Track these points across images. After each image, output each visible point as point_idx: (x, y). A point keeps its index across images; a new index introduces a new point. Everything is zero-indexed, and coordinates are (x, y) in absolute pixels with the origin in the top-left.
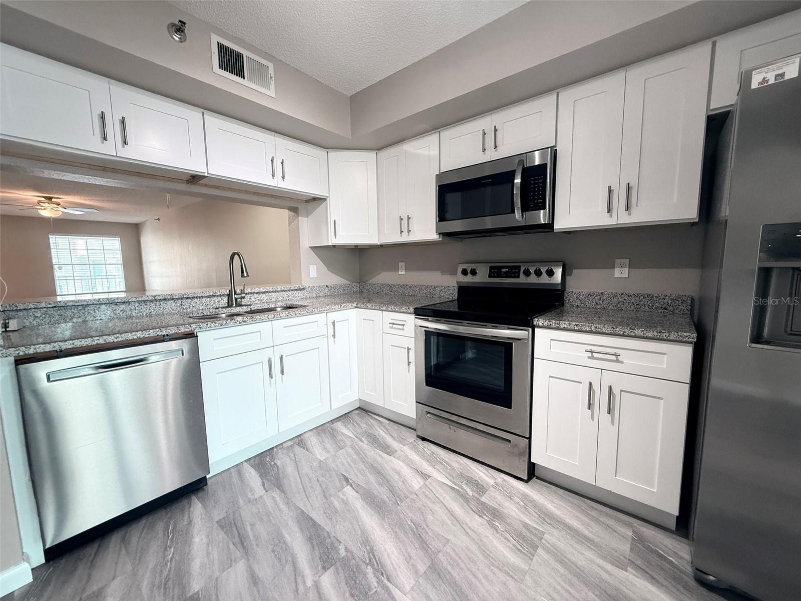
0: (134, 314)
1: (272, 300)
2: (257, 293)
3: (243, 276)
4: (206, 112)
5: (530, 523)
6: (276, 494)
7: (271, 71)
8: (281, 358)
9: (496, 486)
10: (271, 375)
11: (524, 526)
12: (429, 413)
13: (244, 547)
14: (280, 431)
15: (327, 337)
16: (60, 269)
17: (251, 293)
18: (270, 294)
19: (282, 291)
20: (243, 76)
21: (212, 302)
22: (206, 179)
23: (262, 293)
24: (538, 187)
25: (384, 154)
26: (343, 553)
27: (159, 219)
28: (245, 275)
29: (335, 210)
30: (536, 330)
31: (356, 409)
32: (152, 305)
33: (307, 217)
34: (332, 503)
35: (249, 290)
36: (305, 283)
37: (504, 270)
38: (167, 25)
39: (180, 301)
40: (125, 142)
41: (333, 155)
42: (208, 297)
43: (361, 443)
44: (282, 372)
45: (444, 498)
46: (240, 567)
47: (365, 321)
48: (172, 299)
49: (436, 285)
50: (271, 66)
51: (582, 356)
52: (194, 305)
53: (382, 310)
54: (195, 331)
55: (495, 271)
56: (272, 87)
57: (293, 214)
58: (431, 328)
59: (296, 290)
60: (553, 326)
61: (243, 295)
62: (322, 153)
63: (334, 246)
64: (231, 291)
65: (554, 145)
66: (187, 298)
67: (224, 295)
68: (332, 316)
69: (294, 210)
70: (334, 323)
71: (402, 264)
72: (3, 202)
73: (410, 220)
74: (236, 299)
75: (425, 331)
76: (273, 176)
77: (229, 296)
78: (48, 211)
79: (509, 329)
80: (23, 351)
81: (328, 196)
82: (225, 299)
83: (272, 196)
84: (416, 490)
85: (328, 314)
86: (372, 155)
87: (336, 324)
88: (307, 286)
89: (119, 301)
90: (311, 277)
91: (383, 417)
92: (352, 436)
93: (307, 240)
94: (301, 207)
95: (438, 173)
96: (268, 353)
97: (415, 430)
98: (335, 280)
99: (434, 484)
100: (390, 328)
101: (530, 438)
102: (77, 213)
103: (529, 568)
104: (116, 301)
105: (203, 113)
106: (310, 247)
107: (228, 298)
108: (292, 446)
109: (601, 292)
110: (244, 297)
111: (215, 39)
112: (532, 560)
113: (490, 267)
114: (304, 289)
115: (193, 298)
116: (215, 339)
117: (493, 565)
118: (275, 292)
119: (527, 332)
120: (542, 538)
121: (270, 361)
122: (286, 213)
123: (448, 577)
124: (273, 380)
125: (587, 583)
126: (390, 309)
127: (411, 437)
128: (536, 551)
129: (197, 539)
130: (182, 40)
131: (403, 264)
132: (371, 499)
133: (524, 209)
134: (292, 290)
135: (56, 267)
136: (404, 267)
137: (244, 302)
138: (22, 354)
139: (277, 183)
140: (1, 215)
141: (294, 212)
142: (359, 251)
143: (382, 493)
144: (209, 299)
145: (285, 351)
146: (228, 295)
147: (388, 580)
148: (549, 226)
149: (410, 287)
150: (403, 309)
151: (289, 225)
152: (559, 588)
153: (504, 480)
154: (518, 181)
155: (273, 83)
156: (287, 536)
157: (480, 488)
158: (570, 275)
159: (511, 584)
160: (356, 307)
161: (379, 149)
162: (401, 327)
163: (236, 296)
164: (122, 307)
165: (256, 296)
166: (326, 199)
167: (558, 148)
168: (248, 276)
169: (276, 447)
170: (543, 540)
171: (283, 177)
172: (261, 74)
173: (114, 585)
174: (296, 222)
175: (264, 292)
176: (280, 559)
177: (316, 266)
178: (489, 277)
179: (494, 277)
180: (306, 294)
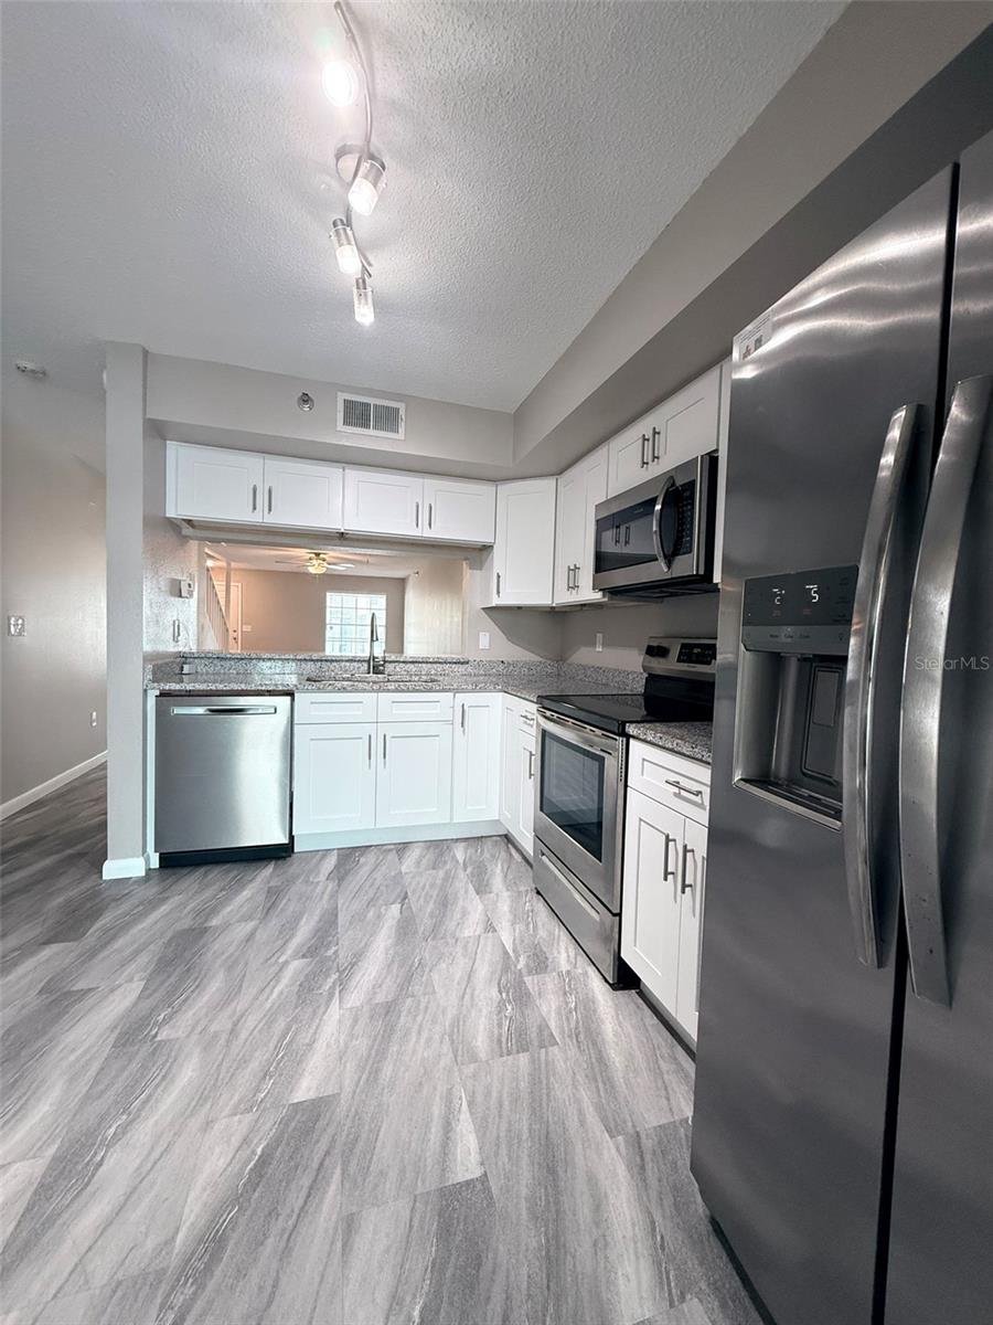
2: (404, 662)
5: (553, 1027)
7: (402, 413)
8: (385, 739)
9: (565, 974)
10: (370, 756)
11: (540, 1027)
12: (542, 853)
13: (267, 913)
14: (377, 826)
15: (453, 724)
16: (331, 628)
17: (395, 662)
18: (420, 665)
19: (436, 662)
20: (368, 426)
21: (352, 668)
23: (409, 662)
25: (564, 478)
26: (330, 952)
27: (418, 573)
29: (499, 561)
30: (632, 741)
31: (499, 836)
34: (369, 911)
36: (470, 656)
37: (696, 651)
41: (505, 489)
43: (462, 871)
44: (384, 756)
45: (483, 957)
46: (251, 925)
47: (508, 710)
49: (630, 670)
50: (402, 407)
52: (333, 668)
53: (519, 697)
55: (683, 653)
56: (402, 429)
59: (455, 663)
60: (642, 737)
61: (383, 663)
62: (488, 489)
64: (370, 658)
65: (716, 448)
66: (327, 660)
69: (467, 561)
70: (463, 707)
71: (599, 636)
73: (577, 571)
74: (374, 666)
75: (542, 729)
76: (418, 524)
77: (369, 662)
78: (315, 568)
79: (603, 736)
81: (494, 542)
84: (462, 936)
85: (457, 694)
86: (551, 483)
87: (466, 708)
88: (473, 659)
90: (480, 647)
92: (461, 860)
93: (477, 599)
96: (370, 729)
98: (517, 654)
99: (491, 940)
100: (524, 722)
101: (620, 916)
102: (340, 568)
103: (487, 1061)
105: (344, 468)
106: (483, 609)
108: (390, 850)
111: (342, 397)
112: (501, 1056)
113: (680, 644)
114: (467, 663)
116: (312, 703)
117: (451, 1036)
118: (427, 662)
119: (616, 742)
120: (545, 1047)
121: (370, 739)
124: (372, 761)
125: (536, 1111)
127: (527, 886)
128: (518, 1052)
129: (245, 893)
130: (310, 410)
132: (406, 925)
135: (328, 627)
136: (601, 642)
139: (422, 532)
143: (425, 923)
152: (495, 1094)
153: (584, 974)
155: (403, 424)
156: (304, 919)
157: (541, 968)
159: (446, 1061)
161: (560, 473)
162: (531, 722)
163: (375, 663)
165: (402, 665)
166: (492, 546)
167: (720, 453)
170: (543, 1050)
171: (431, 525)
172: (389, 419)
173: (176, 898)
174: (467, 575)
175: (413, 662)
176: (280, 933)
177: (488, 634)
178: (679, 661)
179: (684, 661)
180: (469, 670)
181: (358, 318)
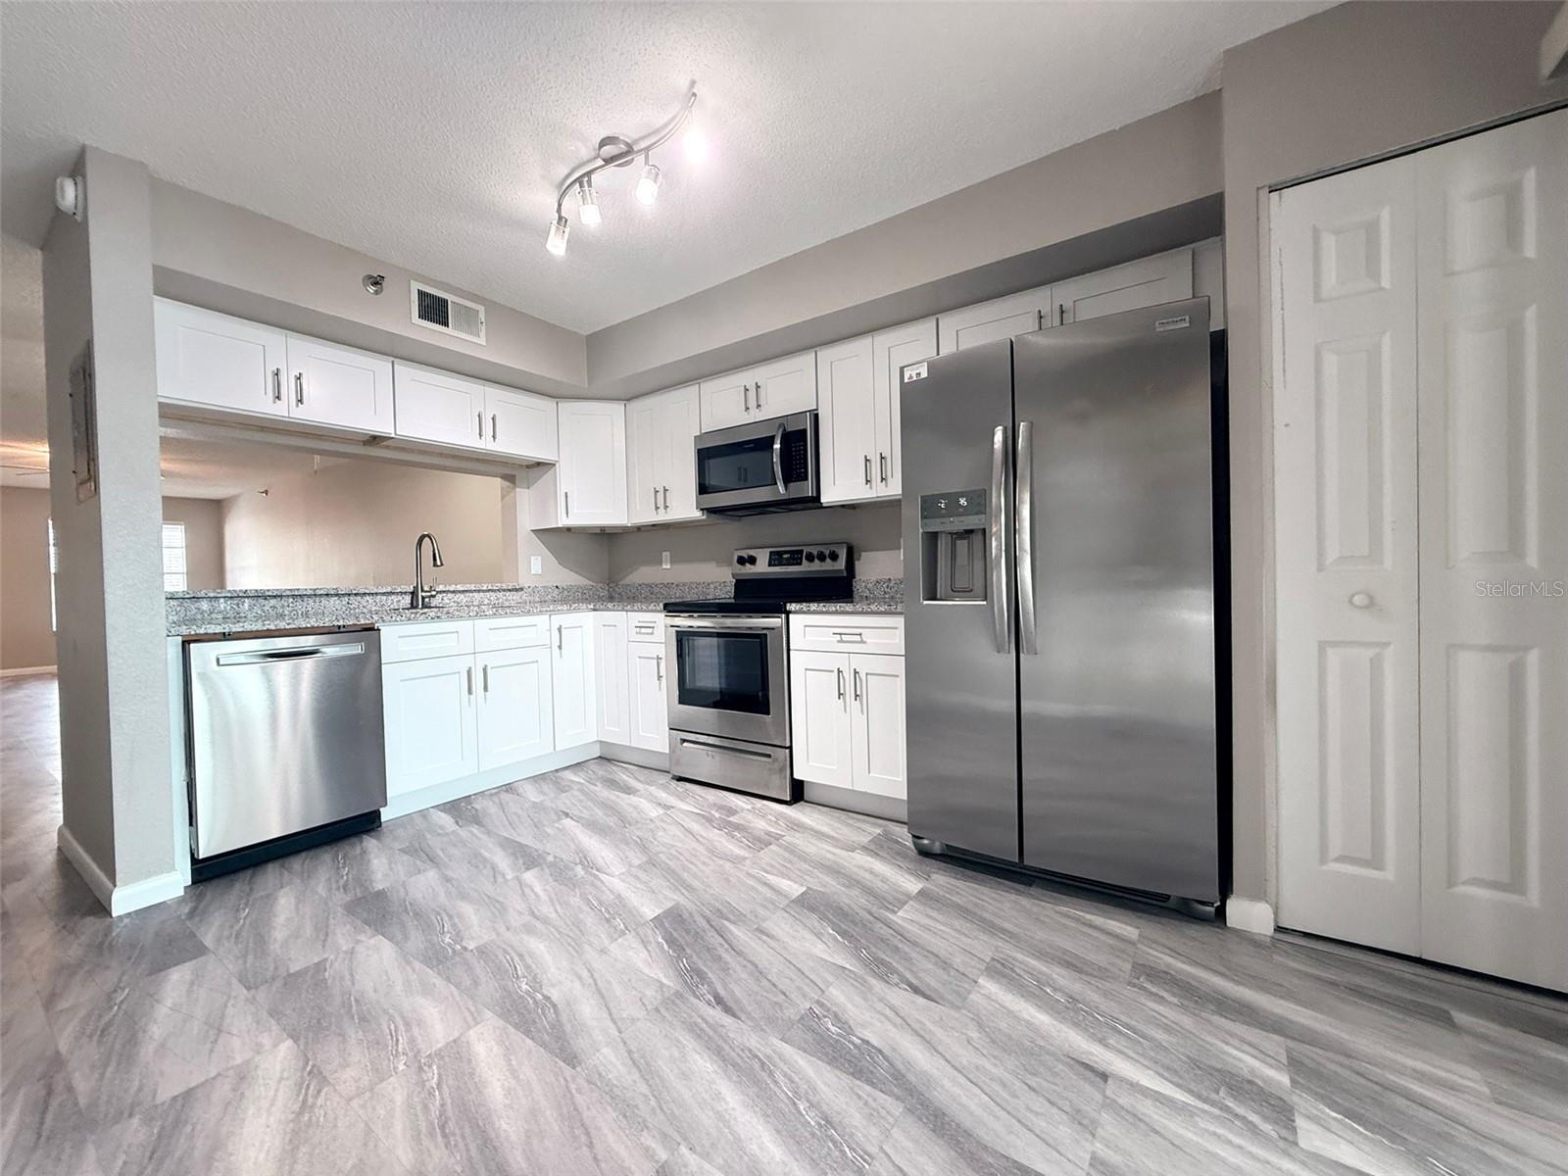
0: (287, 612)
1: (475, 604)
2: (453, 592)
3: (435, 565)
4: (396, 360)
5: (773, 830)
6: (475, 829)
7: (482, 316)
8: (485, 670)
9: (753, 811)
10: (470, 692)
11: (766, 833)
12: (684, 741)
13: (433, 862)
14: (481, 770)
15: (551, 647)
17: (444, 592)
18: (471, 594)
19: (489, 590)
20: (446, 324)
21: (390, 602)
22: (391, 441)
23: (459, 592)
24: (800, 454)
25: (636, 406)
26: (551, 859)
27: (266, 492)
28: (439, 563)
29: (566, 478)
30: (791, 616)
31: (594, 758)
32: (311, 601)
33: (528, 488)
34: (544, 831)
35: (441, 588)
36: (524, 582)
37: (785, 556)
38: (361, 278)
39: (346, 599)
40: (300, 401)
41: (567, 407)
42: (384, 594)
43: (593, 787)
44: (486, 689)
45: (683, 820)
46: (431, 874)
47: (606, 628)
48: (337, 595)
50: (481, 309)
51: (829, 640)
52: (365, 604)
53: (627, 611)
54: (376, 625)
55: (776, 559)
56: (483, 334)
57: (507, 483)
58: (684, 627)
59: (510, 590)
60: (805, 609)
61: (434, 593)
62: (548, 405)
63: (569, 529)
64: (416, 588)
65: (815, 407)
66: (356, 595)
67: (405, 593)
68: (558, 619)
69: (510, 479)
70: (560, 630)
71: (666, 555)
72: (7, 463)
73: (667, 493)
74: (423, 598)
75: (677, 632)
76: (481, 435)
77: (414, 594)
79: (763, 617)
80: (194, 630)
81: (557, 459)
82: (408, 599)
83: (478, 460)
84: (651, 817)
85: (552, 617)
86: (619, 407)
87: (563, 630)
88: (526, 586)
89: (270, 594)
90: (533, 572)
91: (630, 764)
92: (582, 781)
93: (527, 520)
94: (520, 475)
95: (698, 434)
96: (468, 661)
97: (668, 772)
98: (570, 578)
99: (677, 813)
100: (637, 633)
101: (790, 748)
104: (267, 594)
105: (393, 363)
106: (531, 530)
107: (412, 597)
108: (497, 793)
109: (887, 578)
110: (434, 596)
111: (416, 287)
113: (771, 552)
114: (522, 589)
115: (365, 594)
116: (400, 637)
118: (479, 591)
119: (779, 620)
120: (781, 839)
121: (469, 672)
122: (497, 483)
123: (663, 865)
124: (473, 697)
126: (636, 608)
127: (664, 779)
128: (768, 847)
130: (376, 293)
131: (668, 553)
132: (593, 826)
133: (786, 481)
134: (504, 590)
136: (669, 559)
137: (434, 602)
138: (193, 633)
139: (486, 444)
140: (3, 487)
141: (509, 481)
142: (606, 538)
143: (612, 821)
144: (385, 598)
145: (491, 661)
146: (412, 593)
147: (598, 870)
148: (816, 499)
149: (677, 585)
150: (652, 607)
151: (503, 497)
153: (764, 805)
154: (777, 446)
155: (483, 328)
156: (485, 854)
157: (732, 812)
158: (859, 559)
160: (594, 610)
161: (628, 400)
162: (650, 630)
163: (424, 594)
164: (273, 602)
165: (450, 595)
166: (554, 465)
167: (820, 412)
168: (442, 565)
169: (475, 794)
171: (494, 437)
172: (469, 320)
174: (512, 494)
175: (463, 591)
176: (477, 868)
177: (540, 558)
178: (769, 566)
179: (775, 565)
180: (524, 597)
181: (549, 246)
